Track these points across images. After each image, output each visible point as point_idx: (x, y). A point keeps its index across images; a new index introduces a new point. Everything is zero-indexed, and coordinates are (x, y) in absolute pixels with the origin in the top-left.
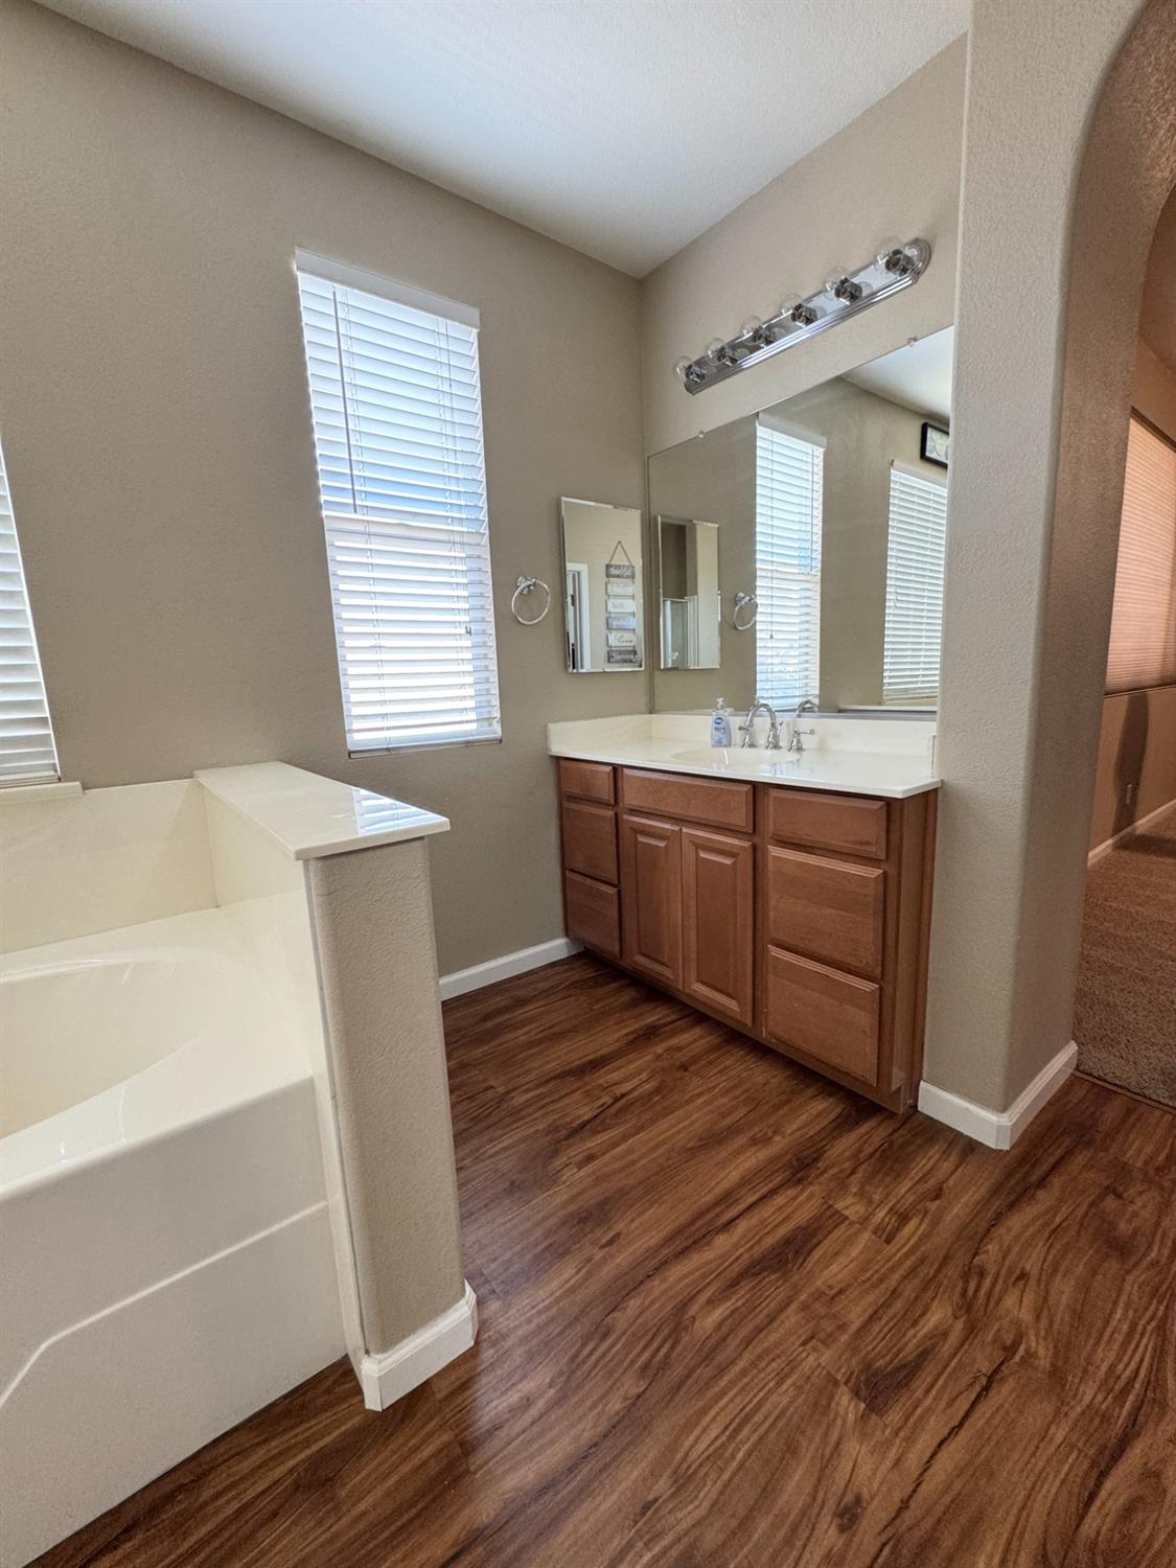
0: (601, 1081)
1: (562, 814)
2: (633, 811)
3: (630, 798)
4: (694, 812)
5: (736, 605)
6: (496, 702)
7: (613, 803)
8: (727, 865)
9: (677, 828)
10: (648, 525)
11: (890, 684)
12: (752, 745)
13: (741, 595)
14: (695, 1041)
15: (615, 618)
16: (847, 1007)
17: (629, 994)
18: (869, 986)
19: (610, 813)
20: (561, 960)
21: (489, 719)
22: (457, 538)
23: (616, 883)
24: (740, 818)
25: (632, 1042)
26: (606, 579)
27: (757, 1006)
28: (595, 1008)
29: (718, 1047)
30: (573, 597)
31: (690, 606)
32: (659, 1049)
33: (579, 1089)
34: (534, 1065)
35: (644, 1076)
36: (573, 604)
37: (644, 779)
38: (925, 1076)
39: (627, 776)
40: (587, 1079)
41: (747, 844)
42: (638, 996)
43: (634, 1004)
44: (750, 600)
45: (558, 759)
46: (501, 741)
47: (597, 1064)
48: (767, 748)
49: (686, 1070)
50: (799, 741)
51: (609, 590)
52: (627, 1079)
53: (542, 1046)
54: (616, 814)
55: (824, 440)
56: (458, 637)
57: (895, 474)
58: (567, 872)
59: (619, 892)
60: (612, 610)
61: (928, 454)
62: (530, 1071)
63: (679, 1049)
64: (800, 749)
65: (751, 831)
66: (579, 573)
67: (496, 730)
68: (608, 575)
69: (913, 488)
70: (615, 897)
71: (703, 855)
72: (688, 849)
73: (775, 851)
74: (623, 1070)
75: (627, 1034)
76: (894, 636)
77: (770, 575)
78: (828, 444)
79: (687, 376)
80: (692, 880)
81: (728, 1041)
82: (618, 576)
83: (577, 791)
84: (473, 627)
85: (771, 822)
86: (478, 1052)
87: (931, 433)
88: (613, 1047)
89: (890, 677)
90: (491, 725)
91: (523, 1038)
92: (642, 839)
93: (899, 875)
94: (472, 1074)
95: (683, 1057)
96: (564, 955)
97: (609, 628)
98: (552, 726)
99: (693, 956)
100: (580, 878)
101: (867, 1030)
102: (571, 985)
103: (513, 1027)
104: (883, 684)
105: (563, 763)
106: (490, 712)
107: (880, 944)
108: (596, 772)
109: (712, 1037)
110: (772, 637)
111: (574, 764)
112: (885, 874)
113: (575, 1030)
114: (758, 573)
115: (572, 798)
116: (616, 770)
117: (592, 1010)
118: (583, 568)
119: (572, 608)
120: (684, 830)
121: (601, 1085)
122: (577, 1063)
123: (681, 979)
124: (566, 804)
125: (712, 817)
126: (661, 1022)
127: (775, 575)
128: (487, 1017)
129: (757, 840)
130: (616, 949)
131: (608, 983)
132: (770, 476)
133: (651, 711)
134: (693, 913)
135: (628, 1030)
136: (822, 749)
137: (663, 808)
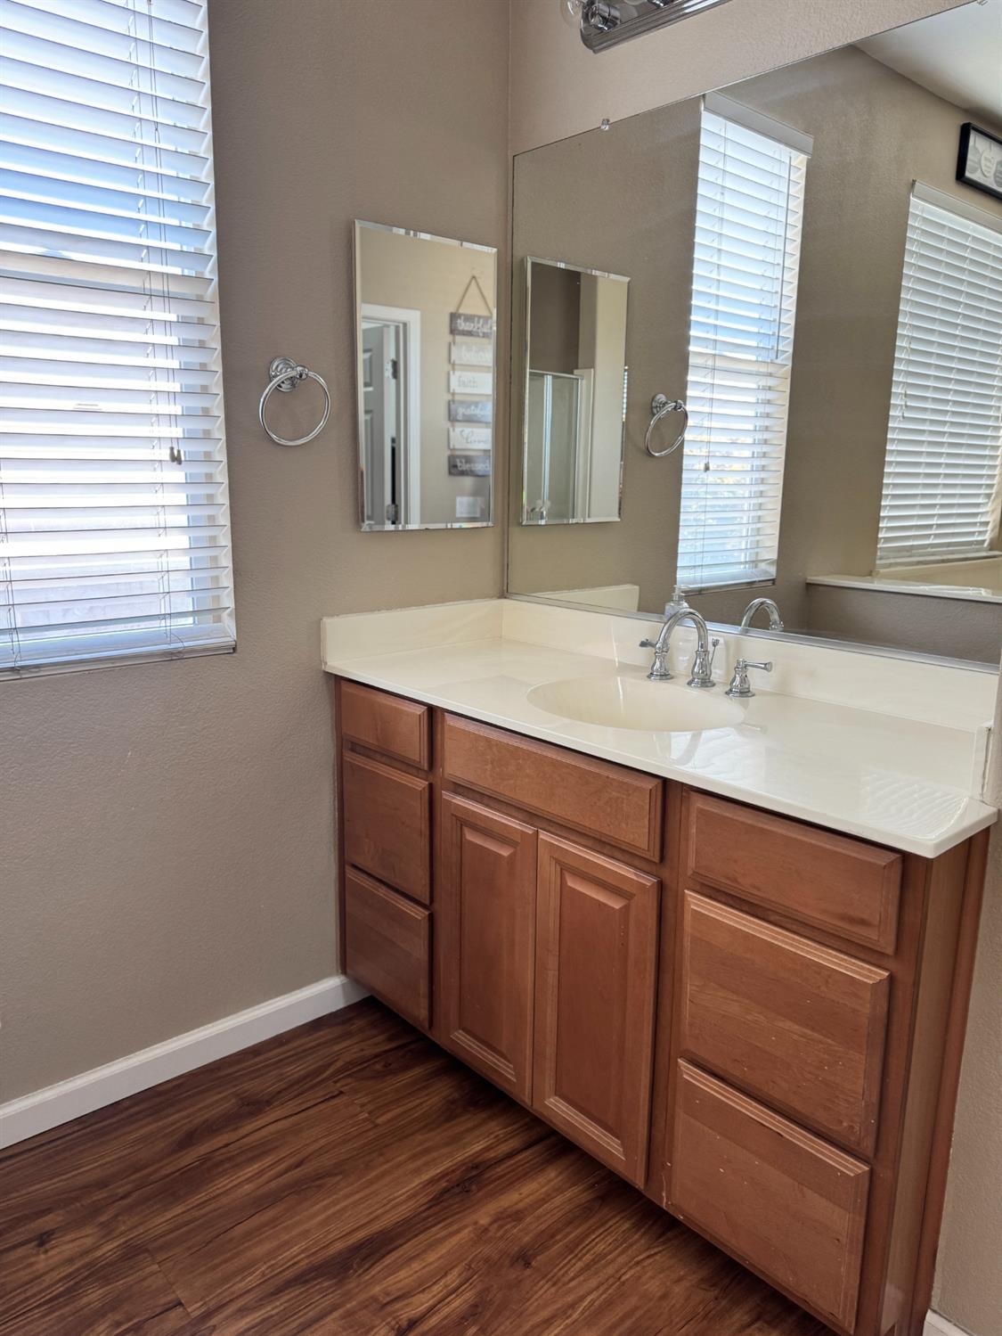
0: (377, 1289)
1: (342, 772)
2: (459, 788)
3: (455, 765)
4: (556, 809)
5: (654, 415)
6: (227, 580)
7: (426, 766)
8: (613, 908)
9: (529, 830)
10: (509, 273)
11: (887, 540)
12: (665, 676)
13: (662, 398)
14: (546, 1198)
15: (462, 403)
16: (809, 1193)
17: (442, 1091)
18: (852, 1168)
19: (421, 784)
20: (331, 1015)
21: (216, 612)
22: (156, 285)
23: (427, 902)
24: (639, 834)
25: (437, 1200)
26: (449, 338)
27: (655, 1151)
28: (379, 1121)
29: (586, 1211)
30: (395, 364)
31: (583, 384)
32: (483, 1216)
33: (334, 1308)
34: (259, 1251)
35: (452, 1278)
36: (395, 374)
37: (478, 738)
38: (935, 1303)
39: (452, 729)
40: (351, 1285)
41: (649, 881)
42: (456, 1095)
43: (449, 1113)
44: (675, 408)
45: (338, 682)
46: (234, 649)
47: (373, 1249)
48: (689, 683)
49: (528, 1265)
50: (744, 680)
51: (453, 358)
52: (422, 1286)
53: (280, 1207)
54: (431, 786)
55: (809, 141)
56: (157, 465)
57: (917, 206)
58: (348, 869)
59: (431, 919)
60: (458, 390)
61: (968, 174)
62: (253, 1263)
63: (517, 1216)
64: (745, 693)
65: (657, 859)
66: (405, 325)
67: (227, 630)
68: (453, 331)
69: (943, 227)
70: (425, 925)
71: (572, 883)
72: (549, 870)
73: (696, 903)
74: (416, 1266)
75: (432, 1182)
76: (899, 463)
77: (710, 363)
78: (815, 148)
79: (586, 17)
80: (553, 924)
81: (603, 1199)
82: (469, 333)
83: (368, 738)
84: (185, 450)
85: (693, 848)
86: (162, 1220)
87: (976, 142)
88: (404, 1211)
89: (890, 529)
90: (218, 620)
91: (248, 1188)
92: (471, 836)
93: (916, 984)
94: (148, 1270)
95: (524, 1233)
96: (338, 1004)
97: (452, 418)
98: (327, 621)
99: (550, 1050)
100: (367, 883)
101: (844, 1240)
102: (340, 1071)
103: (233, 1161)
104: (877, 540)
105: (345, 687)
106: (217, 598)
107: (875, 1099)
108: (402, 712)
109: (576, 1189)
110: (707, 468)
111: (363, 692)
112: (891, 979)
113: (339, 1170)
114: (692, 361)
115: (356, 747)
116: (433, 713)
117: (376, 1126)
118: (413, 317)
119: (393, 381)
120: (543, 836)
121: (374, 1299)
122: (339, 1246)
123: (528, 1084)
124: (350, 757)
125: (589, 822)
126: (492, 1154)
127: (719, 363)
128: (188, 1140)
129: (666, 874)
130: (423, 1013)
131: (406, 1068)
132: (718, 198)
133: (504, 594)
134: (552, 977)
135: (433, 1172)
136: (783, 693)
137: (505, 790)
